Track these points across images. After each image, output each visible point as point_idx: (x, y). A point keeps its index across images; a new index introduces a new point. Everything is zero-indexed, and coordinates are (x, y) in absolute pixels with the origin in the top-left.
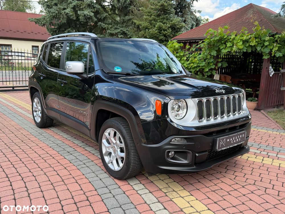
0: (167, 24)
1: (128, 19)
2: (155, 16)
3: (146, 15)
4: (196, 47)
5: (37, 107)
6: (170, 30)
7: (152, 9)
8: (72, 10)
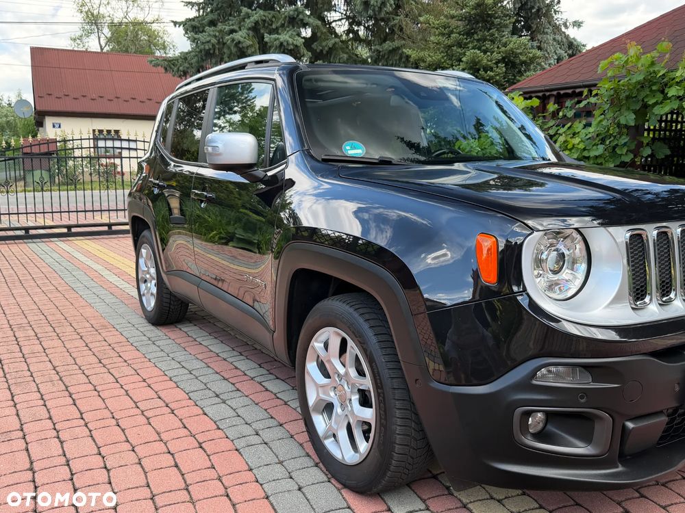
0: (493, 52)
1: (391, 48)
2: (459, 33)
3: (437, 33)
4: (577, 106)
5: (148, 270)
6: (502, 68)
7: (453, 17)
8: (251, 33)
